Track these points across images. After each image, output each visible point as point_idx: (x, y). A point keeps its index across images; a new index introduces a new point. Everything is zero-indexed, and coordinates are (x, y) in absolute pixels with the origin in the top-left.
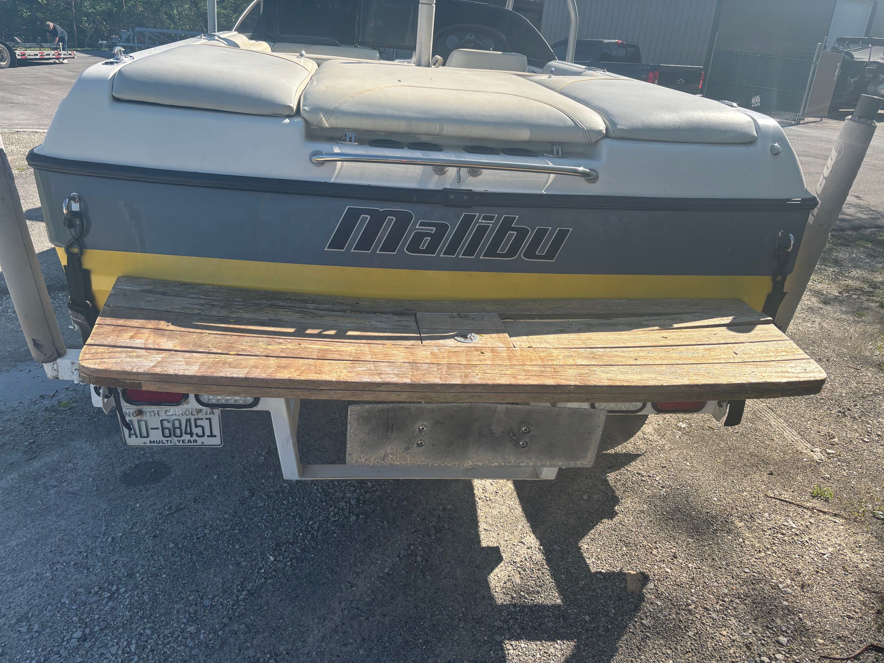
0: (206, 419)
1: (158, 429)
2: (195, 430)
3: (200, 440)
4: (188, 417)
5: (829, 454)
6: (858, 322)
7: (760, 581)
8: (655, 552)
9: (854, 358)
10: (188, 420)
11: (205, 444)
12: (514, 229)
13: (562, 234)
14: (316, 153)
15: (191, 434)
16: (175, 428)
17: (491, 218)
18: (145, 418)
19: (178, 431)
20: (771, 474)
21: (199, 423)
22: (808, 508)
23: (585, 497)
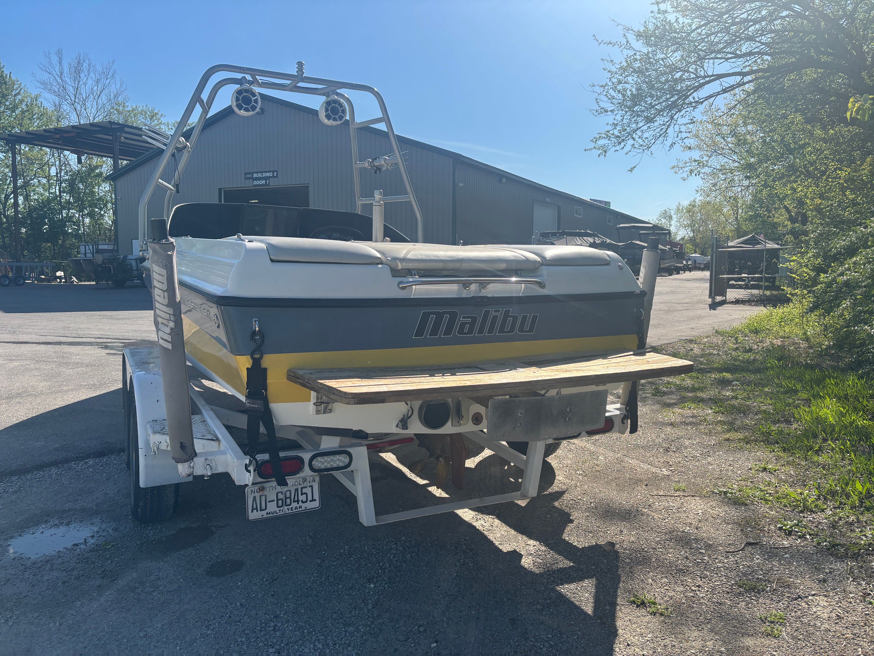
0: (310, 486)
1: (273, 501)
2: (302, 498)
3: (304, 506)
4: (296, 487)
5: (671, 470)
6: (645, 405)
7: (673, 531)
8: (608, 532)
9: (655, 423)
10: (297, 490)
11: (308, 508)
12: (511, 316)
13: (535, 318)
14: (400, 283)
15: (298, 501)
16: (286, 498)
17: (498, 311)
18: (265, 493)
19: (288, 500)
20: (647, 485)
21: (304, 491)
22: (676, 496)
23: (549, 516)
